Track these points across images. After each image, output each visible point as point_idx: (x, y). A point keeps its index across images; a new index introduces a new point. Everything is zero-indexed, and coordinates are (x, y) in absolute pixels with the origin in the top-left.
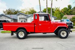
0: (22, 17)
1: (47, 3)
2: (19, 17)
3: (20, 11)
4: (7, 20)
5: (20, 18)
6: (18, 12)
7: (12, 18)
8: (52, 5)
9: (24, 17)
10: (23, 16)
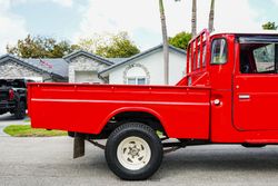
0: (88, 68)
1: (194, 10)
2: (73, 67)
3: (73, 47)
4: (26, 78)
5: (77, 73)
6: (66, 49)
7: (45, 72)
8: (211, 19)
9: (95, 69)
10: (90, 65)
